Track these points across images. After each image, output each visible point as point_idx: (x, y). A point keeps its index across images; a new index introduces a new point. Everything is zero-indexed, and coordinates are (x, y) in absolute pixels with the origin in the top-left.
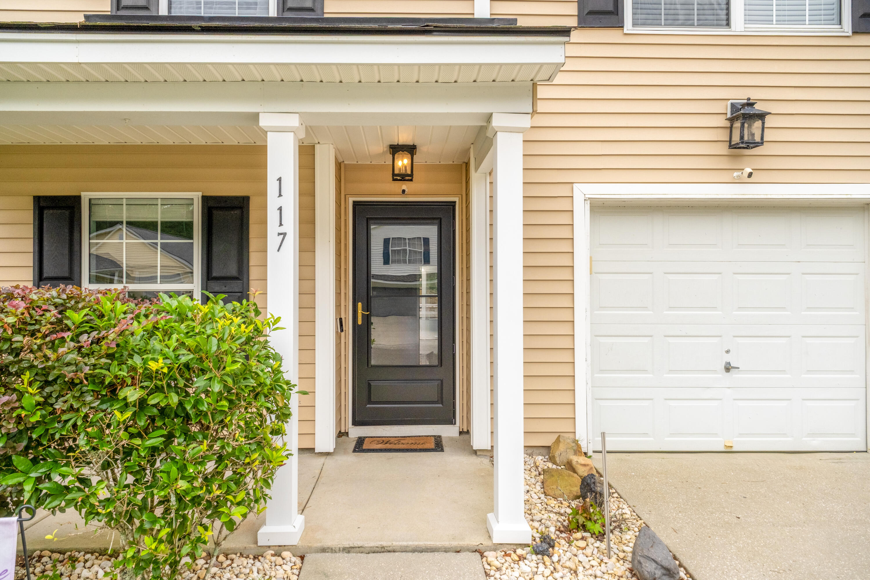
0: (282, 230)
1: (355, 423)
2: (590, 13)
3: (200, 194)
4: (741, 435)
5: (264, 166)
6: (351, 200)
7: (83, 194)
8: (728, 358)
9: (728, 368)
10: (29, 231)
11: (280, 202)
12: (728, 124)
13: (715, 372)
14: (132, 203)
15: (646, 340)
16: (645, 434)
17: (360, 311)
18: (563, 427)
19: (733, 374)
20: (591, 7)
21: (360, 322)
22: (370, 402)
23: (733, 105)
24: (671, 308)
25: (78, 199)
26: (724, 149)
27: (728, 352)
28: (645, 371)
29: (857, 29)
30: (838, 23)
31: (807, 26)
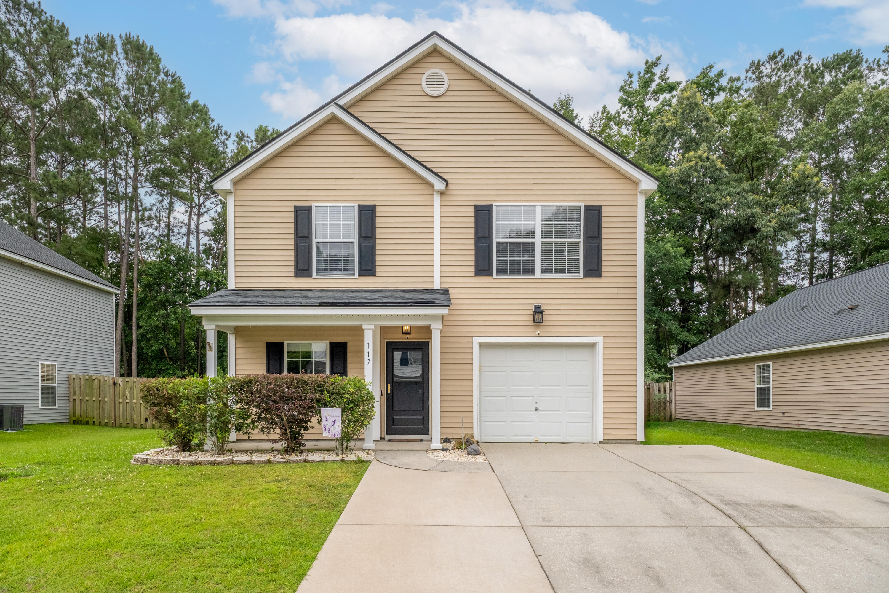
0: (369, 358)
1: (387, 434)
2: (479, 270)
3: (329, 341)
4: (542, 436)
5: (363, 341)
6: (385, 341)
7: (284, 341)
8: (536, 405)
9: (536, 409)
10: (264, 355)
11: (368, 350)
12: (533, 313)
13: (531, 411)
14: (303, 345)
15: (503, 398)
16: (503, 436)
17: (389, 387)
18: (467, 431)
19: (539, 412)
20: (479, 268)
21: (389, 392)
22: (393, 425)
23: (535, 306)
24: (514, 386)
25: (282, 344)
26: (531, 323)
27: (536, 403)
28: (503, 410)
29: (585, 276)
30: (579, 273)
31: (566, 274)
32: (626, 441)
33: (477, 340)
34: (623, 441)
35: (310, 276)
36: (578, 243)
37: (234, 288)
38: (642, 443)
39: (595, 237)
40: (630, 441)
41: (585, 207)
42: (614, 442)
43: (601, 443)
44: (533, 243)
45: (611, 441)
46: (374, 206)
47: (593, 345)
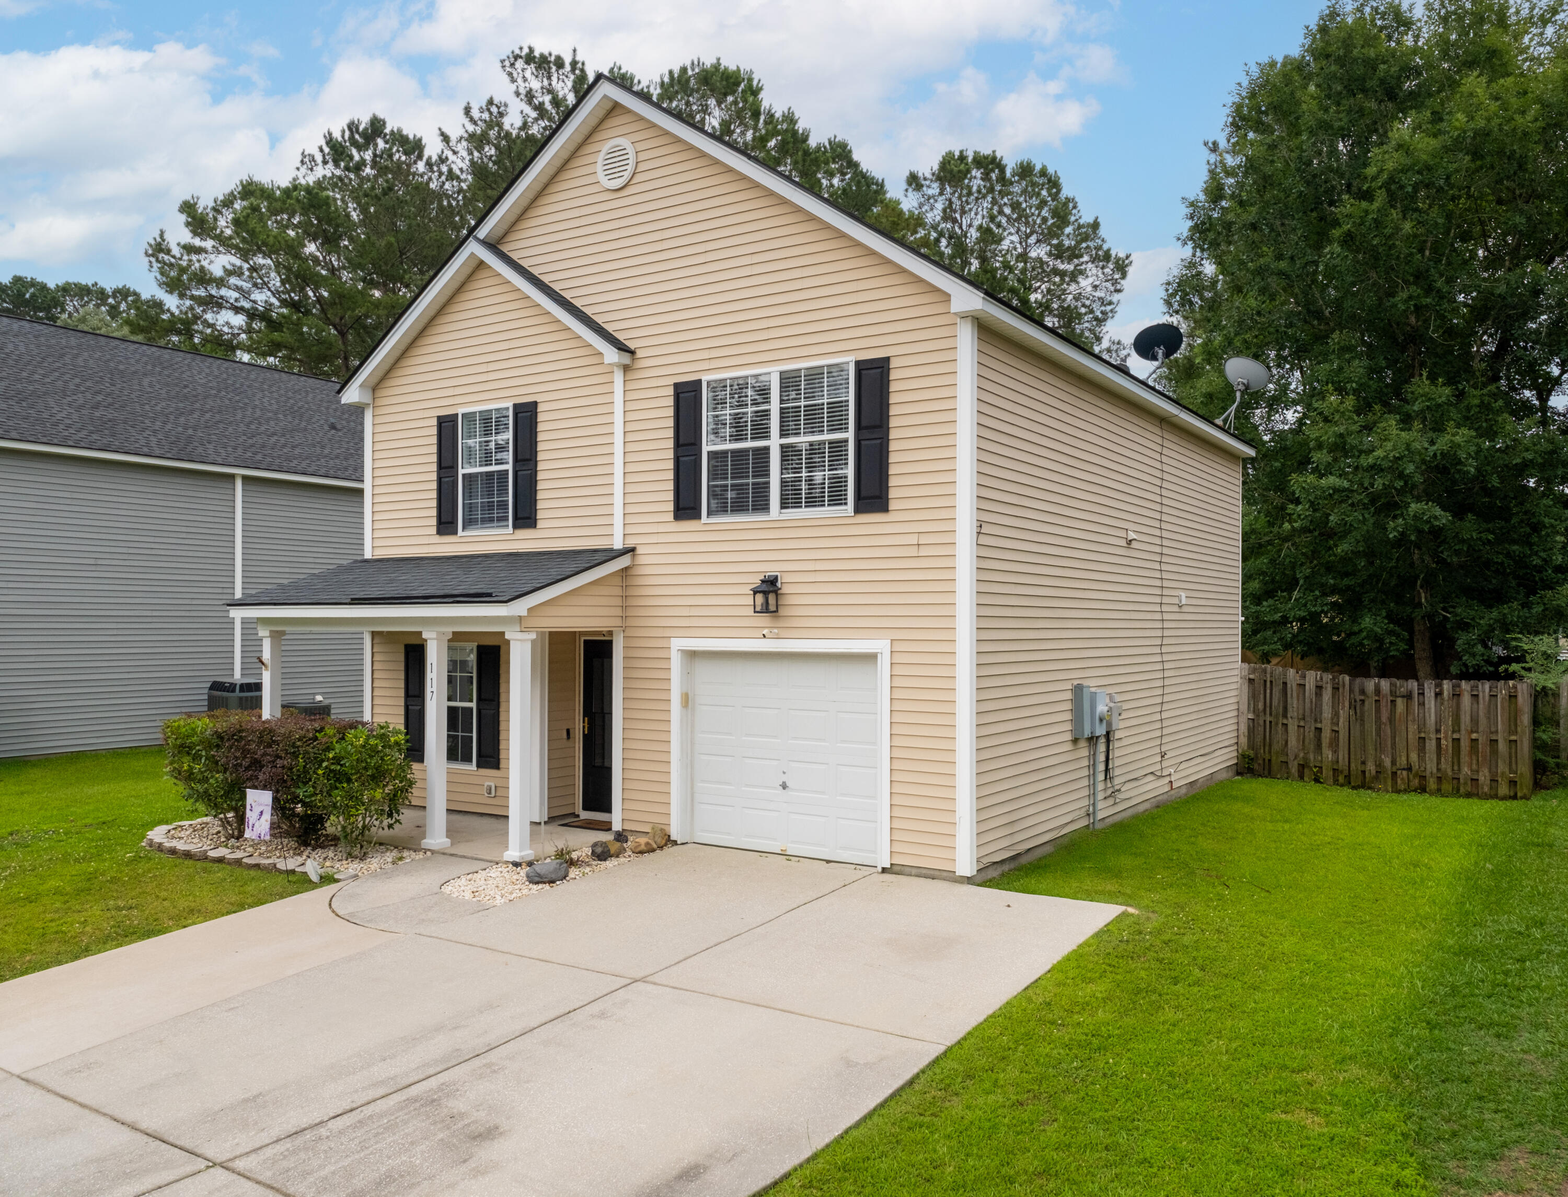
1: (585, 808)
2: (681, 509)
3: (476, 644)
4: (793, 842)
8: (784, 778)
9: (784, 786)
13: (776, 788)
15: (730, 758)
16: (729, 834)
18: (661, 820)
19: (788, 792)
20: (688, 505)
23: (764, 577)
24: (747, 735)
27: (784, 772)
28: (730, 783)
29: (858, 510)
30: (846, 504)
31: (826, 508)
32: (937, 873)
33: (678, 644)
34: (932, 872)
35: (455, 532)
36: (846, 441)
37: (370, 557)
38: (969, 880)
39: (875, 427)
40: (945, 874)
41: (858, 363)
42: (914, 871)
43: (884, 870)
44: (766, 449)
45: (907, 870)
46: (535, 404)
47: (871, 658)
